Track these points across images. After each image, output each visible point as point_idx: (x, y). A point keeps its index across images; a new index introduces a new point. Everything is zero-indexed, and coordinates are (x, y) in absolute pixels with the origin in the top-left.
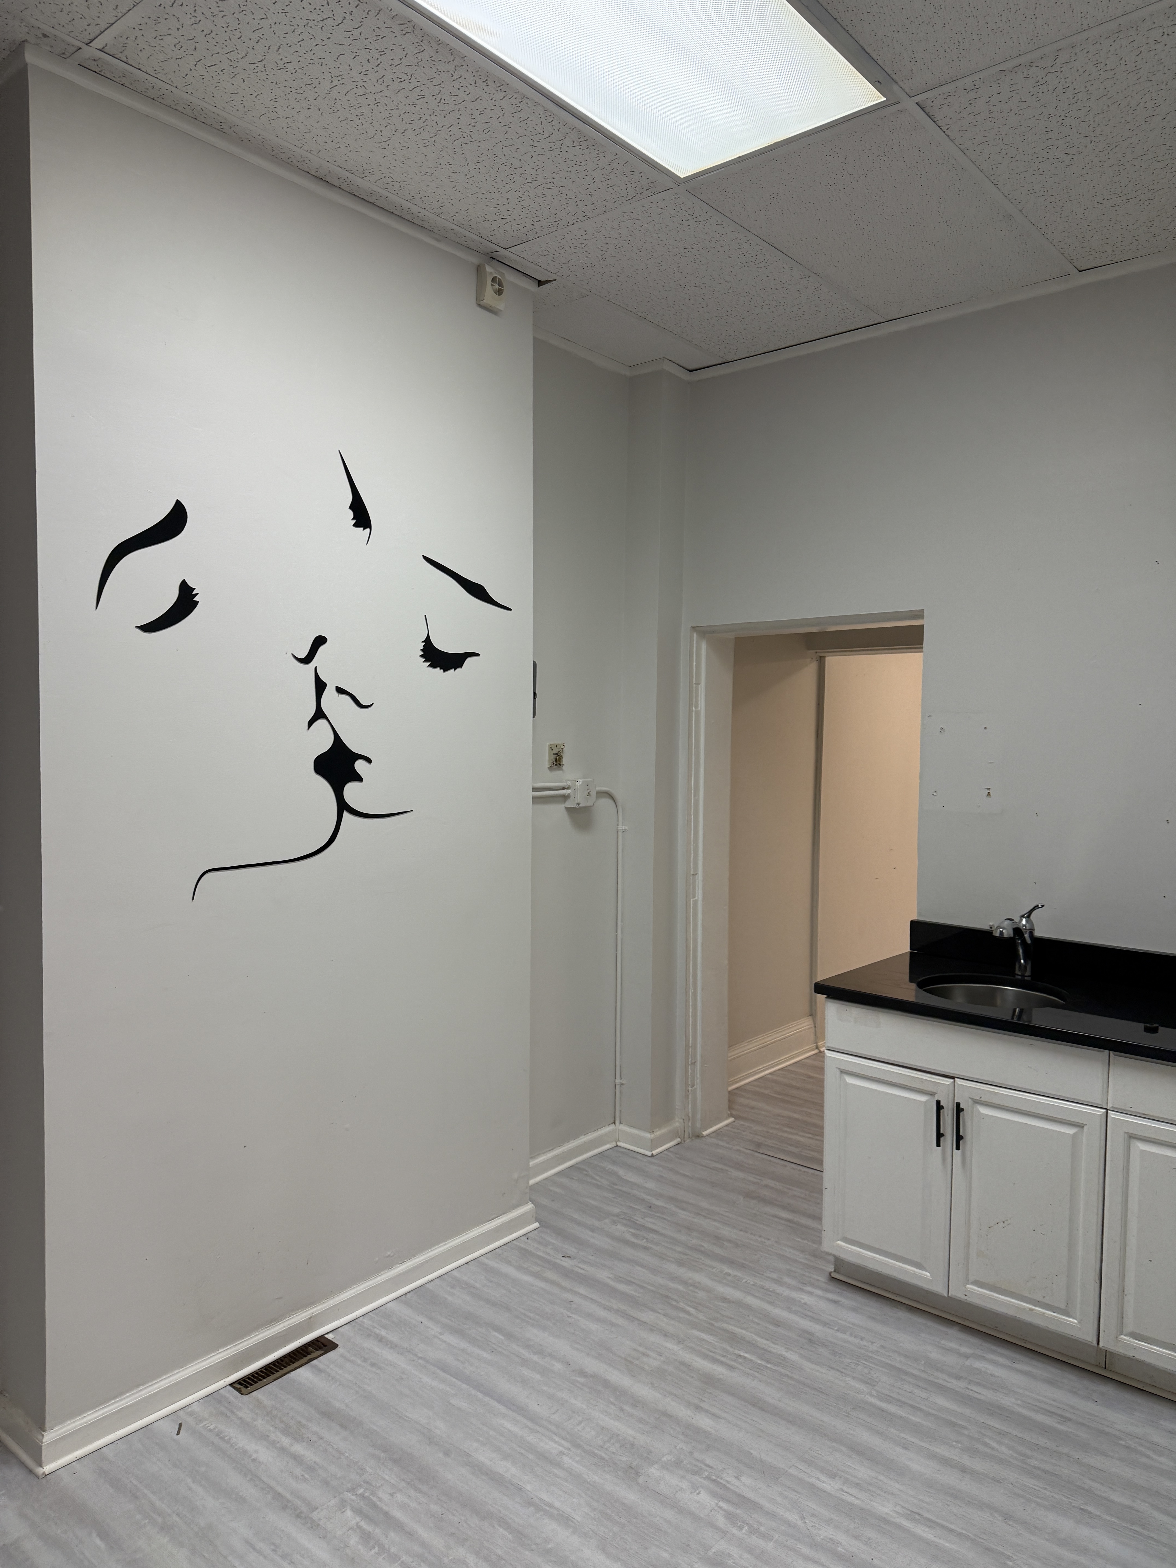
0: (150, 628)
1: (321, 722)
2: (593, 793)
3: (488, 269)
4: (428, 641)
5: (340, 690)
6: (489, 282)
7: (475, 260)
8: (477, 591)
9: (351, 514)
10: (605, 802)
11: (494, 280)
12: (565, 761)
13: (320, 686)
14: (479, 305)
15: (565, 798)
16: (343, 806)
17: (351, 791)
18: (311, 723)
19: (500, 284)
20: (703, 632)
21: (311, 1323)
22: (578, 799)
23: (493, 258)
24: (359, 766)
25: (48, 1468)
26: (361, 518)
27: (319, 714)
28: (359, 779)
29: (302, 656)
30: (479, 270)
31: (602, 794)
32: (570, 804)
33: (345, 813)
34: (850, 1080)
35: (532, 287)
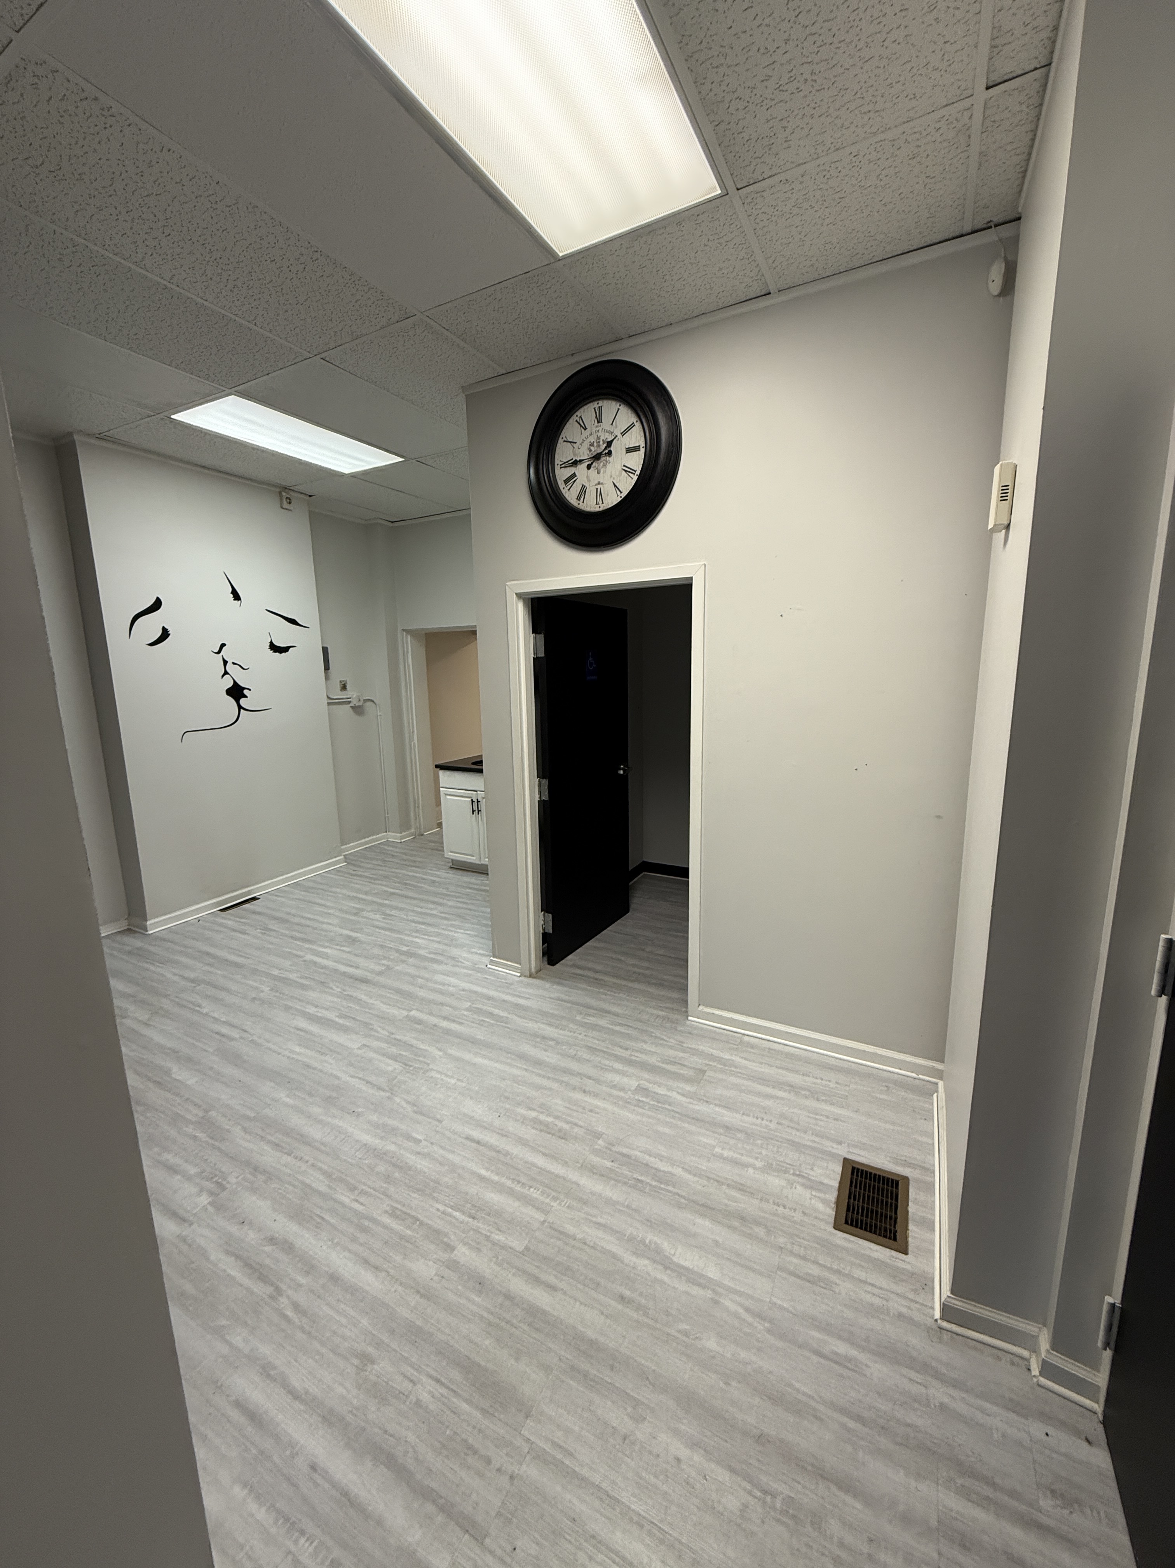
0: (151, 644)
1: (227, 676)
2: (362, 700)
3: (284, 494)
4: (271, 643)
5: (234, 663)
6: (284, 500)
7: (278, 490)
8: (293, 622)
9: (232, 596)
10: (369, 704)
11: (287, 498)
12: (348, 687)
13: (225, 662)
14: (282, 508)
15: (350, 702)
16: (240, 707)
17: (242, 701)
18: (223, 676)
19: (290, 499)
20: (408, 632)
21: (249, 893)
22: (355, 702)
23: (285, 488)
24: (246, 692)
25: (150, 932)
26: (236, 596)
27: (226, 673)
28: (246, 697)
29: (217, 651)
30: (280, 493)
31: (366, 701)
32: (351, 705)
33: (242, 710)
34: (448, 797)
35: (308, 498)
